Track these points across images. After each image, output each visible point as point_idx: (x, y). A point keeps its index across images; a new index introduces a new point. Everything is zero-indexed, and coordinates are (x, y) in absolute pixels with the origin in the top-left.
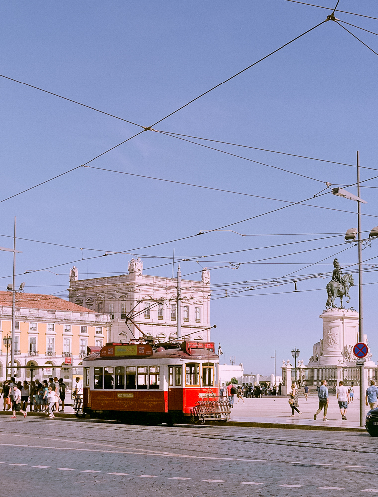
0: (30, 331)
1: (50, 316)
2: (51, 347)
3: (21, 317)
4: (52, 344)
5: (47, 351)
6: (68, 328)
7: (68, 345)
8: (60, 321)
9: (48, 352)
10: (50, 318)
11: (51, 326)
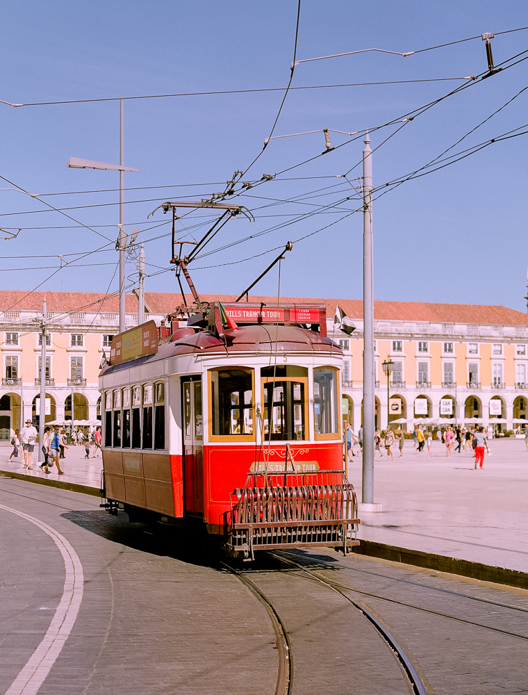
0: (469, 355)
1: (495, 333)
2: (498, 376)
3: (454, 337)
4: (500, 372)
5: (493, 382)
6: (521, 349)
7: (522, 374)
8: (510, 340)
9: (495, 383)
10: (496, 337)
11: (498, 348)
